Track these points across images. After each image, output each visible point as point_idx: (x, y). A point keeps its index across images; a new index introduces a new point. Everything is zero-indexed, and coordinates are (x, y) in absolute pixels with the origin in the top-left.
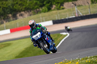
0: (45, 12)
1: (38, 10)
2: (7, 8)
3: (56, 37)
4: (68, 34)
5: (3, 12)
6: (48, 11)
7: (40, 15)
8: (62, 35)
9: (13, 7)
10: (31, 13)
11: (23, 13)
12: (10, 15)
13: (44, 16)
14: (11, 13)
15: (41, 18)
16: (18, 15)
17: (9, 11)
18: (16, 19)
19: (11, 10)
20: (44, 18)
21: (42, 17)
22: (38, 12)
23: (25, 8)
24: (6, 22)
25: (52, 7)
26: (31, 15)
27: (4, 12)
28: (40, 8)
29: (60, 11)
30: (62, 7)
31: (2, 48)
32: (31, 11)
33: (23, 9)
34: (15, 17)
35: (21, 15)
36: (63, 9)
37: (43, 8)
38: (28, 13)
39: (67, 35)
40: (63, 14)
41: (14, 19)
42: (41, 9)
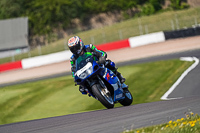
0: (148, 14)
1: (134, 9)
2: (70, 6)
3: (171, 66)
4: (197, 61)
5: (62, 14)
6: (154, 13)
7: (139, 20)
8: (183, 62)
9: (83, 3)
10: (119, 16)
11: (103, 15)
12: (77, 21)
13: (147, 23)
14: (78, 17)
15: (140, 27)
16: (93, 20)
17: (73, 12)
18: (90, 29)
19: (79, 9)
20: (146, 26)
21: (143, 25)
22: (134, 15)
23: (108, 6)
24: (69, 34)
25: (164, 4)
26: (119, 21)
27: (65, 13)
28: (139, 6)
29: (179, 12)
30: (183, 4)
31: (61, 89)
32: (119, 13)
33: (104, 9)
34: (86, 24)
35: (100, 20)
36: (186, 7)
37: (146, 6)
38: (113, 17)
39: (194, 62)
40: (186, 18)
41: (85, 28)
42: (140, 9)
